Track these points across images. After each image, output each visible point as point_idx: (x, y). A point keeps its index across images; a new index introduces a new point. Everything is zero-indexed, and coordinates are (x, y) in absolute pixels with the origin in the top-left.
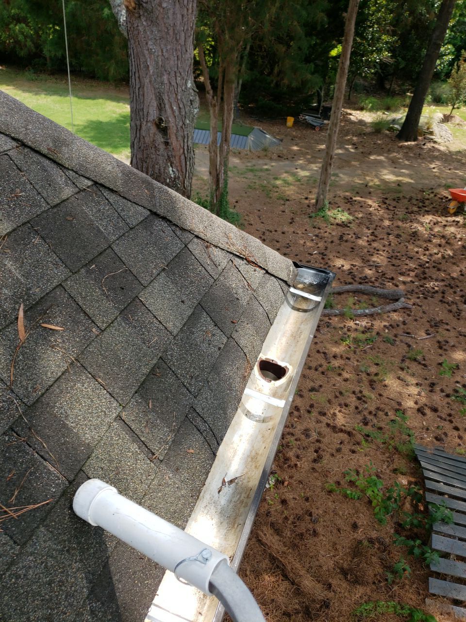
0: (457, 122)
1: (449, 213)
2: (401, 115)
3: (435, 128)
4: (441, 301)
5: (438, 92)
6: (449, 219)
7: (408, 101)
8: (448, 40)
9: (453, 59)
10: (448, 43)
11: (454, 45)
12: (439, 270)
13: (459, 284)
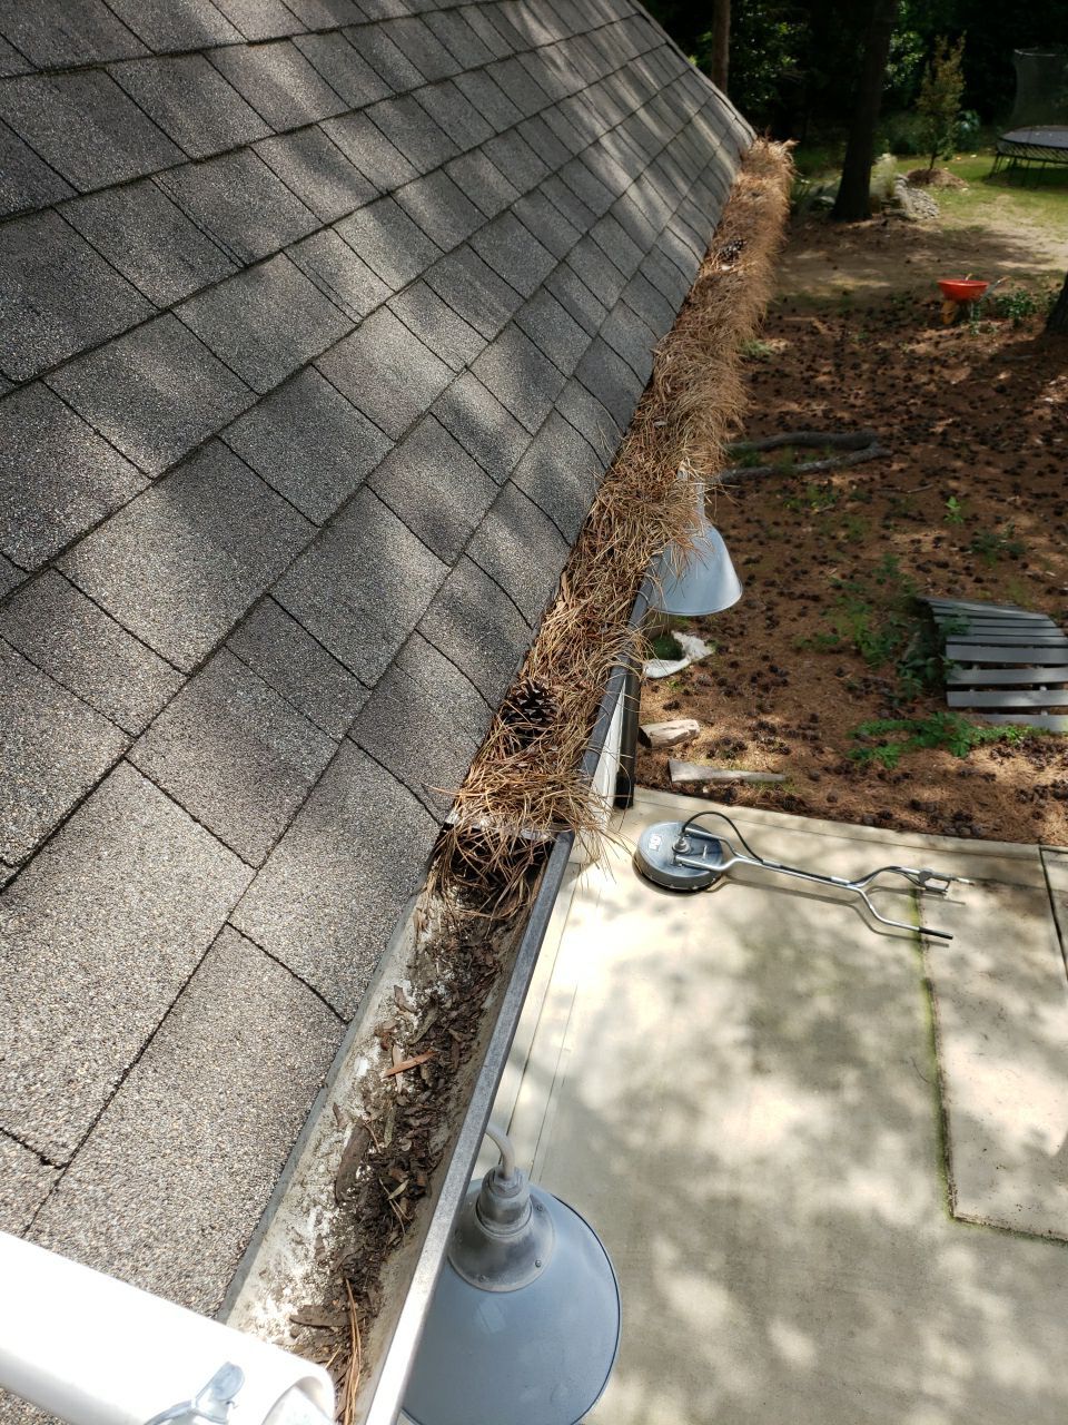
0: (946, 182)
1: (942, 323)
2: (833, 180)
3: (902, 192)
4: (940, 444)
5: (901, 131)
6: (944, 332)
7: (842, 156)
8: (908, 22)
9: (919, 59)
10: (910, 29)
11: (921, 32)
12: (934, 405)
13: (970, 420)
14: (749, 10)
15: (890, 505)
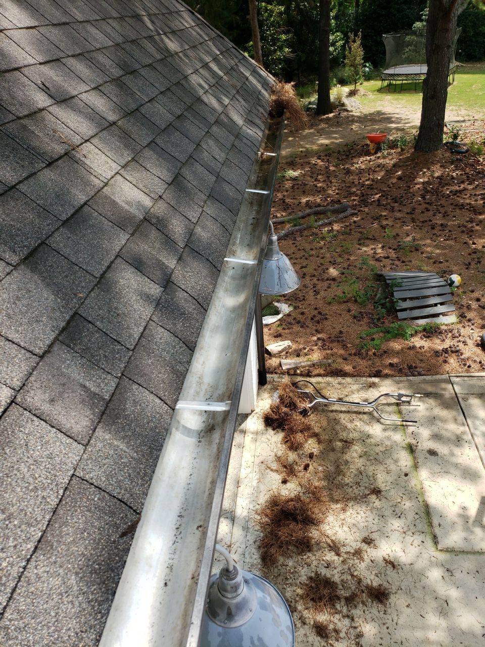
0: (363, 94)
1: (370, 153)
2: (314, 98)
3: (345, 100)
4: (378, 205)
5: (340, 74)
6: (372, 157)
7: (317, 88)
8: (336, 28)
9: (344, 43)
10: (337, 31)
11: (342, 32)
12: (372, 189)
13: (389, 193)
14: (267, 31)
15: (360, 235)
